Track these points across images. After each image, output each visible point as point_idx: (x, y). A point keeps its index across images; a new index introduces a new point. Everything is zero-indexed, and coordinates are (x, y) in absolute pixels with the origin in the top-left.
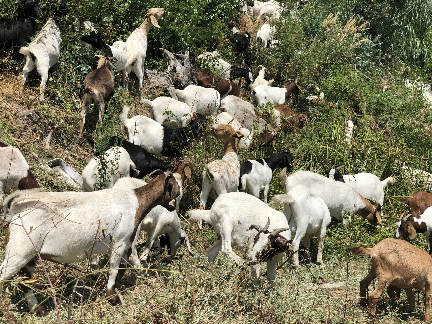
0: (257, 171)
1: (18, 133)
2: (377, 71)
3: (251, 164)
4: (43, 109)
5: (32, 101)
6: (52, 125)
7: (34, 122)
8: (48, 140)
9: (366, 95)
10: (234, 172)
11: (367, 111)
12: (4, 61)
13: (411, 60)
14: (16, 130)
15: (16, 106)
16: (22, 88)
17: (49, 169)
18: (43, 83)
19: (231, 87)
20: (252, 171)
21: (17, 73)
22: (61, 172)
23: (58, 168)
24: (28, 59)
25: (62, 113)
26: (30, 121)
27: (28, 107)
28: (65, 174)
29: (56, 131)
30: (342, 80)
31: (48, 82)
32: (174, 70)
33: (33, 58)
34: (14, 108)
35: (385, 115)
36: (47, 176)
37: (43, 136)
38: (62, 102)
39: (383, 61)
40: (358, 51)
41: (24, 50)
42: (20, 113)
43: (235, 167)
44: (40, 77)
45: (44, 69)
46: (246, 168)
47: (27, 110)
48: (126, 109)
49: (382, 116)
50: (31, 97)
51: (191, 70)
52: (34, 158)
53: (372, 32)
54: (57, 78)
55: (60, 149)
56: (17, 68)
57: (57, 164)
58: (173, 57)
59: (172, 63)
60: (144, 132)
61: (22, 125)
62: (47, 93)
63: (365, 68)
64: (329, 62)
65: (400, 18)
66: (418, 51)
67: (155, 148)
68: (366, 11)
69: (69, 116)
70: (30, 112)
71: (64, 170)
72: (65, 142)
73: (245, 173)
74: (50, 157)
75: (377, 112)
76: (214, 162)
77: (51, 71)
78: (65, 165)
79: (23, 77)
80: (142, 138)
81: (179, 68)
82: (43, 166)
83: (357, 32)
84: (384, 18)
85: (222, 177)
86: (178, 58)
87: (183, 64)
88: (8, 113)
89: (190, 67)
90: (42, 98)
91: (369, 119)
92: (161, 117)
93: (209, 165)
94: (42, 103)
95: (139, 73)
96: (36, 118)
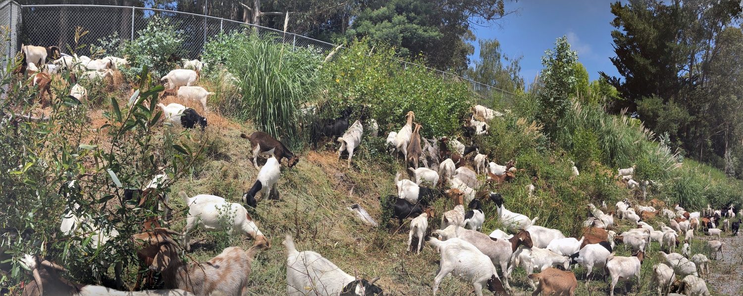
0: (477, 218)
1: (335, 187)
2: (548, 152)
3: (473, 213)
4: (349, 173)
5: (343, 168)
6: (354, 183)
7: (344, 181)
8: (351, 192)
9: (541, 167)
10: (461, 218)
11: (541, 177)
12: (329, 143)
13: (565, 147)
14: (334, 185)
15: (335, 170)
16: (338, 160)
17: (352, 210)
18: (350, 157)
19: (459, 160)
20: (473, 218)
21: (336, 151)
22: (358, 212)
23: (356, 209)
24: (343, 144)
25: (359, 176)
26: (342, 180)
27: (341, 171)
28: (360, 213)
29: (356, 186)
30: (528, 158)
31: (353, 157)
32: (427, 150)
33: (346, 143)
34: (334, 172)
35: (551, 180)
36: (351, 215)
37: (348, 189)
38: (360, 169)
39: (551, 147)
40: (538, 141)
41: (340, 139)
42: (337, 174)
43: (462, 214)
44: (349, 154)
45: (351, 150)
46: (469, 215)
47: (341, 173)
48: (398, 175)
49: (549, 181)
50: (343, 166)
51: (437, 150)
52: (343, 202)
53: (545, 130)
54: (357, 154)
55: (358, 197)
56: (336, 148)
57: (356, 207)
58: (427, 141)
59: (426, 145)
60: (408, 190)
61: (338, 182)
62: (352, 163)
63: (541, 151)
64: (520, 146)
65: (561, 122)
66: (570, 142)
67: (413, 200)
68: (543, 117)
69: (364, 177)
70: (342, 174)
71: (360, 211)
72: (360, 193)
73: (468, 218)
74: (352, 202)
75: (547, 178)
76: (449, 212)
77: (355, 150)
78: (360, 208)
79: (339, 153)
80: (406, 194)
81: (430, 148)
82: (348, 208)
83: (537, 130)
84: (552, 122)
85: (453, 221)
86: (430, 142)
87: (432, 146)
88: (330, 174)
89: (437, 149)
90: (349, 167)
91: (542, 182)
92: (419, 180)
93: (446, 214)
94: (349, 169)
95: (404, 152)
96: (345, 178)
